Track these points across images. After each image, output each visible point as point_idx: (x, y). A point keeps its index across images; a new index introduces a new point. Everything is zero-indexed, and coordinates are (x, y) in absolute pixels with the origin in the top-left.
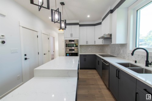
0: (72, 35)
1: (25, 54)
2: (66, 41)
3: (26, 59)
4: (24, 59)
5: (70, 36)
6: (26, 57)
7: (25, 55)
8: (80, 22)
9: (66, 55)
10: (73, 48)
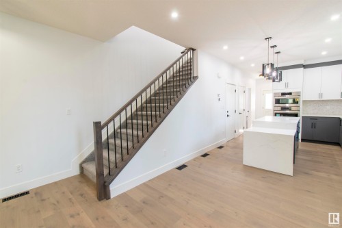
2: (275, 94)
5: (283, 87)
9: (276, 115)
10: (287, 105)
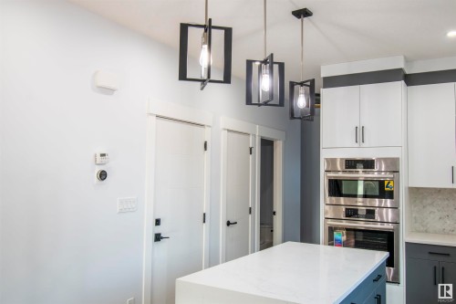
0: (360, 134)
1: (157, 218)
3: (158, 238)
4: (152, 238)
5: (350, 140)
6: (159, 230)
7: (158, 222)
8: (407, 61)
